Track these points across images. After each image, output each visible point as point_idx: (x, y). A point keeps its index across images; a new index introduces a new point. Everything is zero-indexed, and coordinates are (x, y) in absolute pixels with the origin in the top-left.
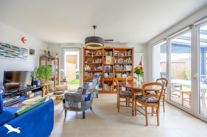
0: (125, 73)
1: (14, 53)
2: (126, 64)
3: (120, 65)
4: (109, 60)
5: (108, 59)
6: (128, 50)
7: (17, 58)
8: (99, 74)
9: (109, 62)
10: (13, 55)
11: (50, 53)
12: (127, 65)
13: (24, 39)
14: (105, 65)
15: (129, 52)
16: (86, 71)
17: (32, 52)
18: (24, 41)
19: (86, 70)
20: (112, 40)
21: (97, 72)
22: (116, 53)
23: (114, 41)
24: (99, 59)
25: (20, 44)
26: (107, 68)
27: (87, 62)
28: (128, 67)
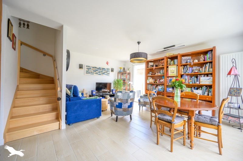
0: (200, 88)
1: (103, 72)
2: (201, 75)
3: (191, 76)
4: (173, 70)
5: (171, 69)
6: (205, 53)
7: (104, 75)
8: (161, 87)
9: (173, 74)
10: (102, 73)
11: (125, 69)
12: (204, 76)
13: (108, 62)
14: (168, 77)
15: (208, 56)
16: (149, 84)
17: (112, 70)
18: (108, 64)
19: (148, 82)
20: (174, 46)
21: (159, 85)
22: (185, 59)
23: (176, 46)
24: (162, 70)
25: (106, 66)
26: (171, 80)
27: (150, 74)
28: (205, 79)
